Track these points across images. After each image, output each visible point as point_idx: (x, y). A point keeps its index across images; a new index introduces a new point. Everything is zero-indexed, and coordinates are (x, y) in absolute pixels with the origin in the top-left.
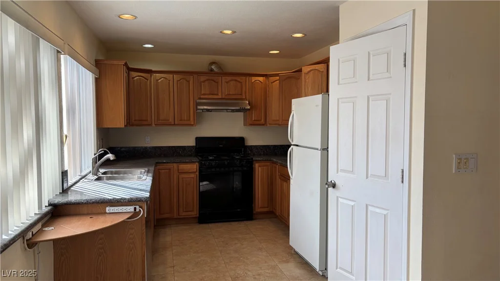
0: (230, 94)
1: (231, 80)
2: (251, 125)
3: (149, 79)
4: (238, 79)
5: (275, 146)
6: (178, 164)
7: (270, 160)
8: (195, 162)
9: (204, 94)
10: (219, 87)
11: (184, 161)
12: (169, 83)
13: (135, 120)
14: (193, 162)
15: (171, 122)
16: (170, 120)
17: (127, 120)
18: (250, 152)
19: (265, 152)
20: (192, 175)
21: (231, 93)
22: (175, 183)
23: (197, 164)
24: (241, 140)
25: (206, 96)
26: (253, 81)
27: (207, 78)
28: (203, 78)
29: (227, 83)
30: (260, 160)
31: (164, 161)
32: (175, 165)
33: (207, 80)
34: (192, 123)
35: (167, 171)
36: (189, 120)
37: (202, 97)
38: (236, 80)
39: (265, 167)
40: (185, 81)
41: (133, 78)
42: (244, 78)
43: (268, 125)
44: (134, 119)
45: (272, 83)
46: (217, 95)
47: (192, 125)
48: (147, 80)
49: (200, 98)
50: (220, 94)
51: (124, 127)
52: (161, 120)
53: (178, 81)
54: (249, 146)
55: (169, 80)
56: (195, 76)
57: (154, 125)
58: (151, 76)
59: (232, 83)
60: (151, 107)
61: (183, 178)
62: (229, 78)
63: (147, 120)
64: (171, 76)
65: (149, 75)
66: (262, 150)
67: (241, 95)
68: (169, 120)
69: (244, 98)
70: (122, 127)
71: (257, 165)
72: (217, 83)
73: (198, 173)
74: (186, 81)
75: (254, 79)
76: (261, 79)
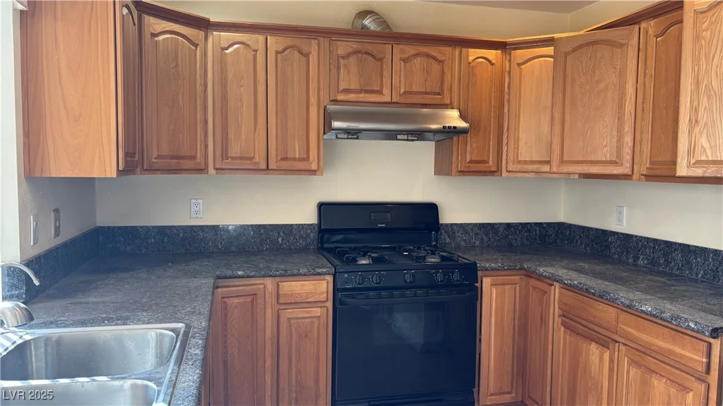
0: (411, 93)
1: (417, 55)
2: (462, 173)
3: (201, 43)
4: (434, 51)
5: (509, 225)
6: (278, 279)
7: (522, 269)
8: (324, 274)
9: (346, 91)
10: (385, 73)
11: (296, 272)
12: (255, 57)
13: (159, 157)
14: (319, 274)
15: (258, 163)
16: (257, 159)
17: (126, 154)
18: (448, 240)
19: (485, 239)
20: (317, 311)
21: (415, 89)
22: (268, 333)
23: (330, 278)
24: (430, 210)
25: (351, 97)
26: (471, 58)
27: (355, 46)
28: (343, 47)
29: (405, 61)
30: (493, 269)
31: (240, 273)
32: (269, 283)
33: (356, 52)
34: (314, 167)
35: (249, 299)
36: (307, 159)
37: (341, 97)
38: (428, 56)
39: (507, 287)
40: (296, 54)
41: (154, 35)
42: (448, 50)
43: (504, 174)
44: (155, 155)
45: (519, 65)
46: (380, 92)
47: (313, 172)
48: (196, 45)
49: (335, 101)
50: (386, 91)
51: (114, 175)
52: (233, 158)
53: (277, 52)
54: (447, 225)
55: (256, 51)
56: (325, 42)
57: (212, 171)
58: (206, 38)
59: (418, 61)
60: (206, 122)
61: (289, 319)
62: (410, 50)
63: (193, 158)
64: (261, 38)
65: (202, 34)
66: (476, 234)
67: (439, 94)
68: (251, 159)
69: (448, 102)
70: (109, 175)
71: (487, 282)
72: (381, 60)
73: (330, 304)
74: (300, 52)
75: (474, 53)
76: (492, 54)
